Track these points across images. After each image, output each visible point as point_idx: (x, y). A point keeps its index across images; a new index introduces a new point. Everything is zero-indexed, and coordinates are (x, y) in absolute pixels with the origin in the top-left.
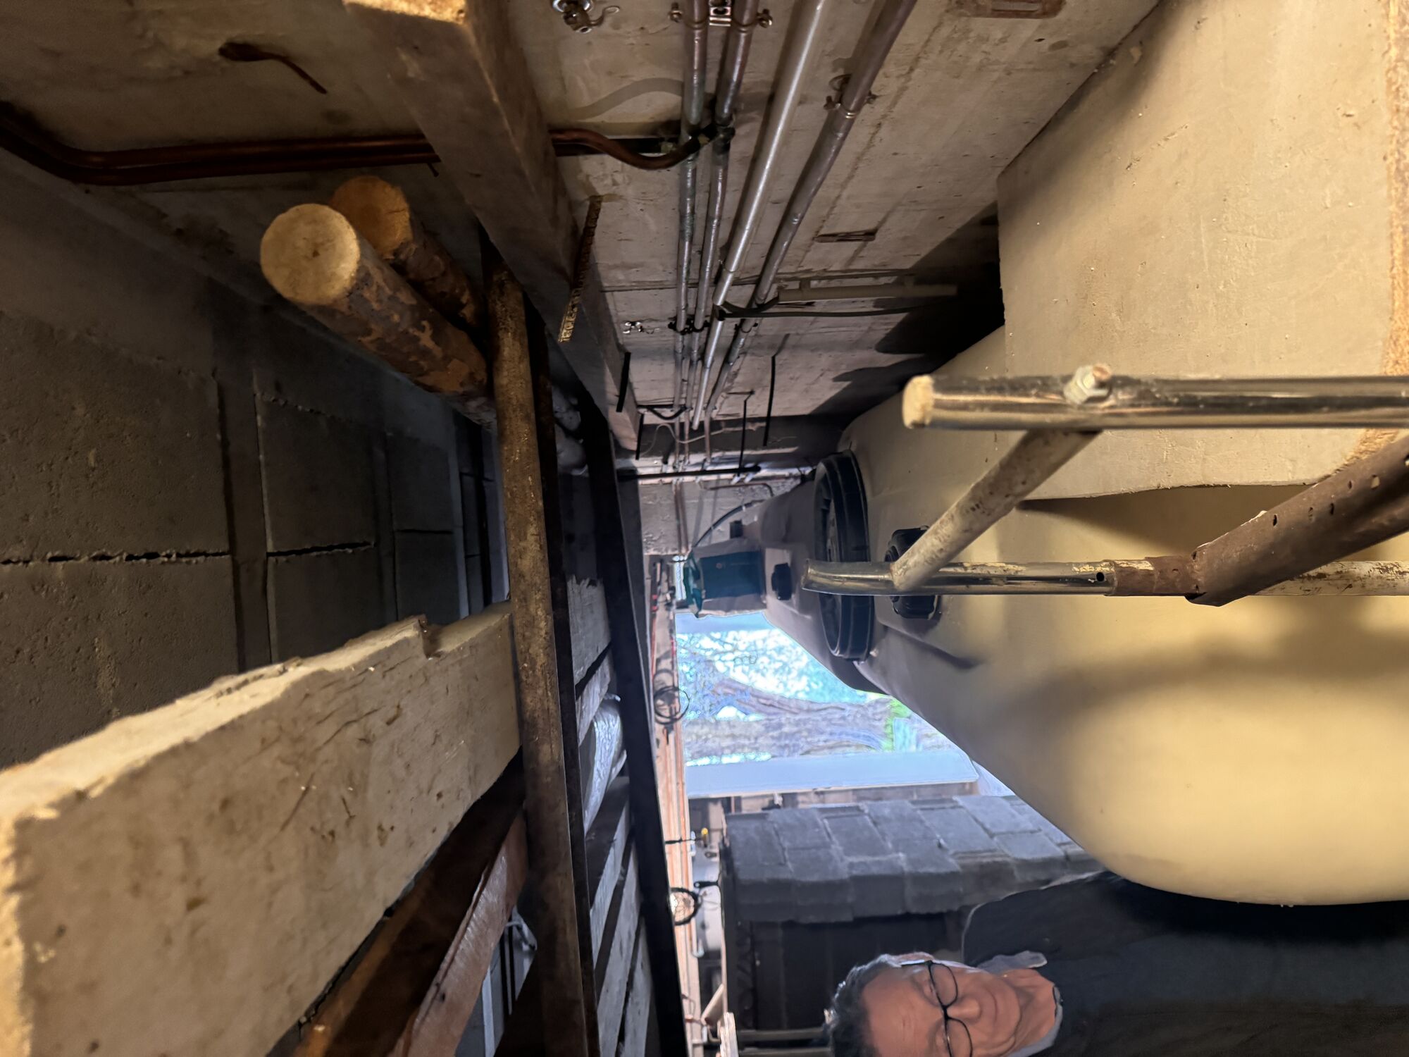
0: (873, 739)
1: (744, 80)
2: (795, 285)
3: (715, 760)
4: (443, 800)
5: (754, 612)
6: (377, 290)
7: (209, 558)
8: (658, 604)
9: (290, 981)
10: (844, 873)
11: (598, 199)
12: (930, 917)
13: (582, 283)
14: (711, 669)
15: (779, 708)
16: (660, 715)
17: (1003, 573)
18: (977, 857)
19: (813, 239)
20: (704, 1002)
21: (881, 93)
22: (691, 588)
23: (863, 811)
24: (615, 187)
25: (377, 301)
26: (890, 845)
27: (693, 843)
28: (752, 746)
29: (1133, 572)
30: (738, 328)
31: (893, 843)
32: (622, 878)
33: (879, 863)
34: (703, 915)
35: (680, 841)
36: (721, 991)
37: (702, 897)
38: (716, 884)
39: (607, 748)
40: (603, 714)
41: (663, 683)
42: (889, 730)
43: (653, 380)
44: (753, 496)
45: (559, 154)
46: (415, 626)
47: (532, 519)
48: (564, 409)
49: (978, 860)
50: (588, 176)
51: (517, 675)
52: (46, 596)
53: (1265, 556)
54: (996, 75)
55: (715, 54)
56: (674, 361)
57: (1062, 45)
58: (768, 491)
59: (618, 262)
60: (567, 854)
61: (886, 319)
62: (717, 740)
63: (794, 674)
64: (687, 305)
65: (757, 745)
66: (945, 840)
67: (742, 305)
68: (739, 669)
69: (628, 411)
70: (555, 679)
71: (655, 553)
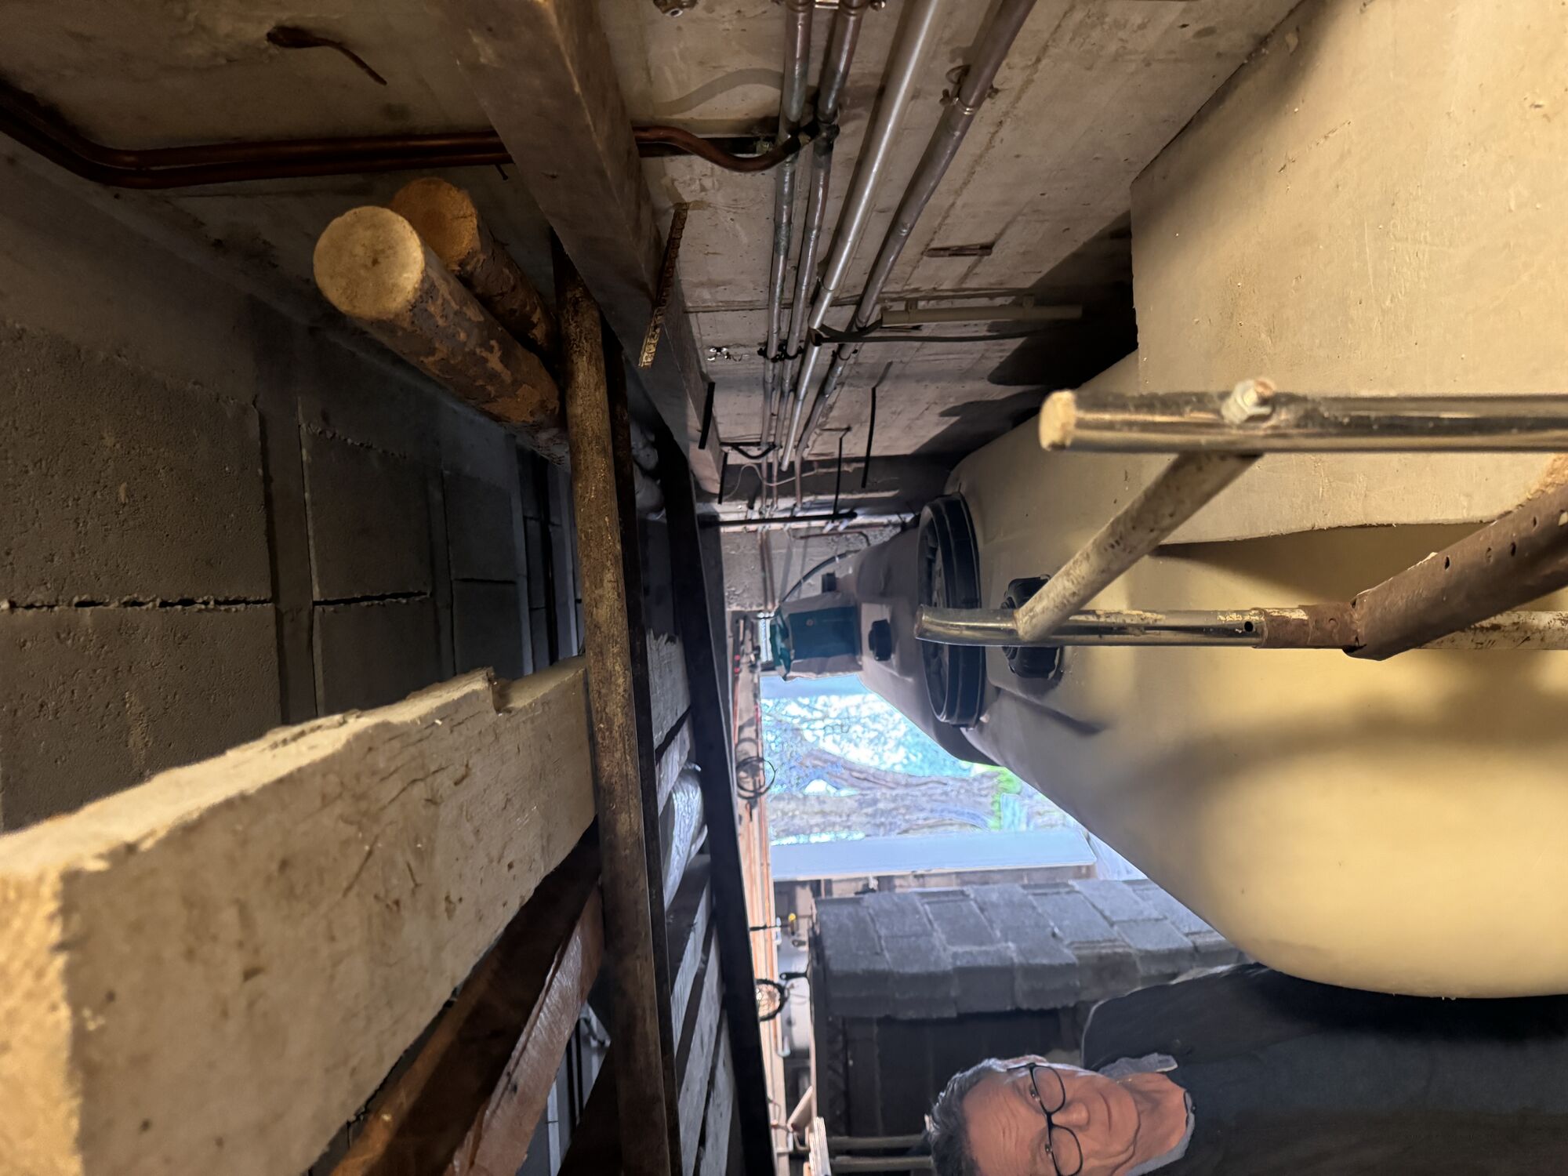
0: (979, 817)
1: (852, 71)
2: (900, 306)
3: (802, 839)
4: (514, 871)
5: (848, 674)
6: (442, 305)
7: (249, 606)
8: (741, 666)
9: (354, 1062)
10: (947, 964)
11: (684, 207)
12: (1042, 1014)
13: (665, 301)
14: (799, 738)
15: (874, 782)
16: (742, 788)
17: (1141, 622)
18: (1094, 948)
19: (922, 254)
20: (791, 1107)
21: (1005, 86)
22: (779, 648)
23: (968, 896)
24: (703, 193)
25: (442, 317)
26: (998, 934)
27: (778, 930)
28: (844, 824)
29: (1286, 621)
30: (836, 355)
31: (1001, 931)
32: (703, 966)
33: (987, 953)
34: (789, 1010)
35: (765, 927)
36: (809, 1094)
37: (788, 990)
38: (804, 975)
39: (687, 821)
40: (683, 784)
41: (746, 753)
42: (996, 807)
43: (739, 414)
44: (848, 546)
45: (642, 155)
46: (483, 679)
47: (609, 564)
48: (640, 446)
49: (1096, 951)
50: (673, 181)
51: (592, 737)
52: (73, 644)
53: (1437, 602)
54: (1132, 67)
55: (819, 40)
56: (762, 392)
57: (1209, 32)
58: (864, 540)
59: (704, 279)
60: (647, 935)
61: (1001, 345)
62: (805, 817)
63: (891, 744)
64: (779, 329)
65: (849, 824)
66: (1060, 928)
67: (841, 329)
68: (829, 738)
69: (711, 449)
70: (635, 741)
71: (738, 609)
